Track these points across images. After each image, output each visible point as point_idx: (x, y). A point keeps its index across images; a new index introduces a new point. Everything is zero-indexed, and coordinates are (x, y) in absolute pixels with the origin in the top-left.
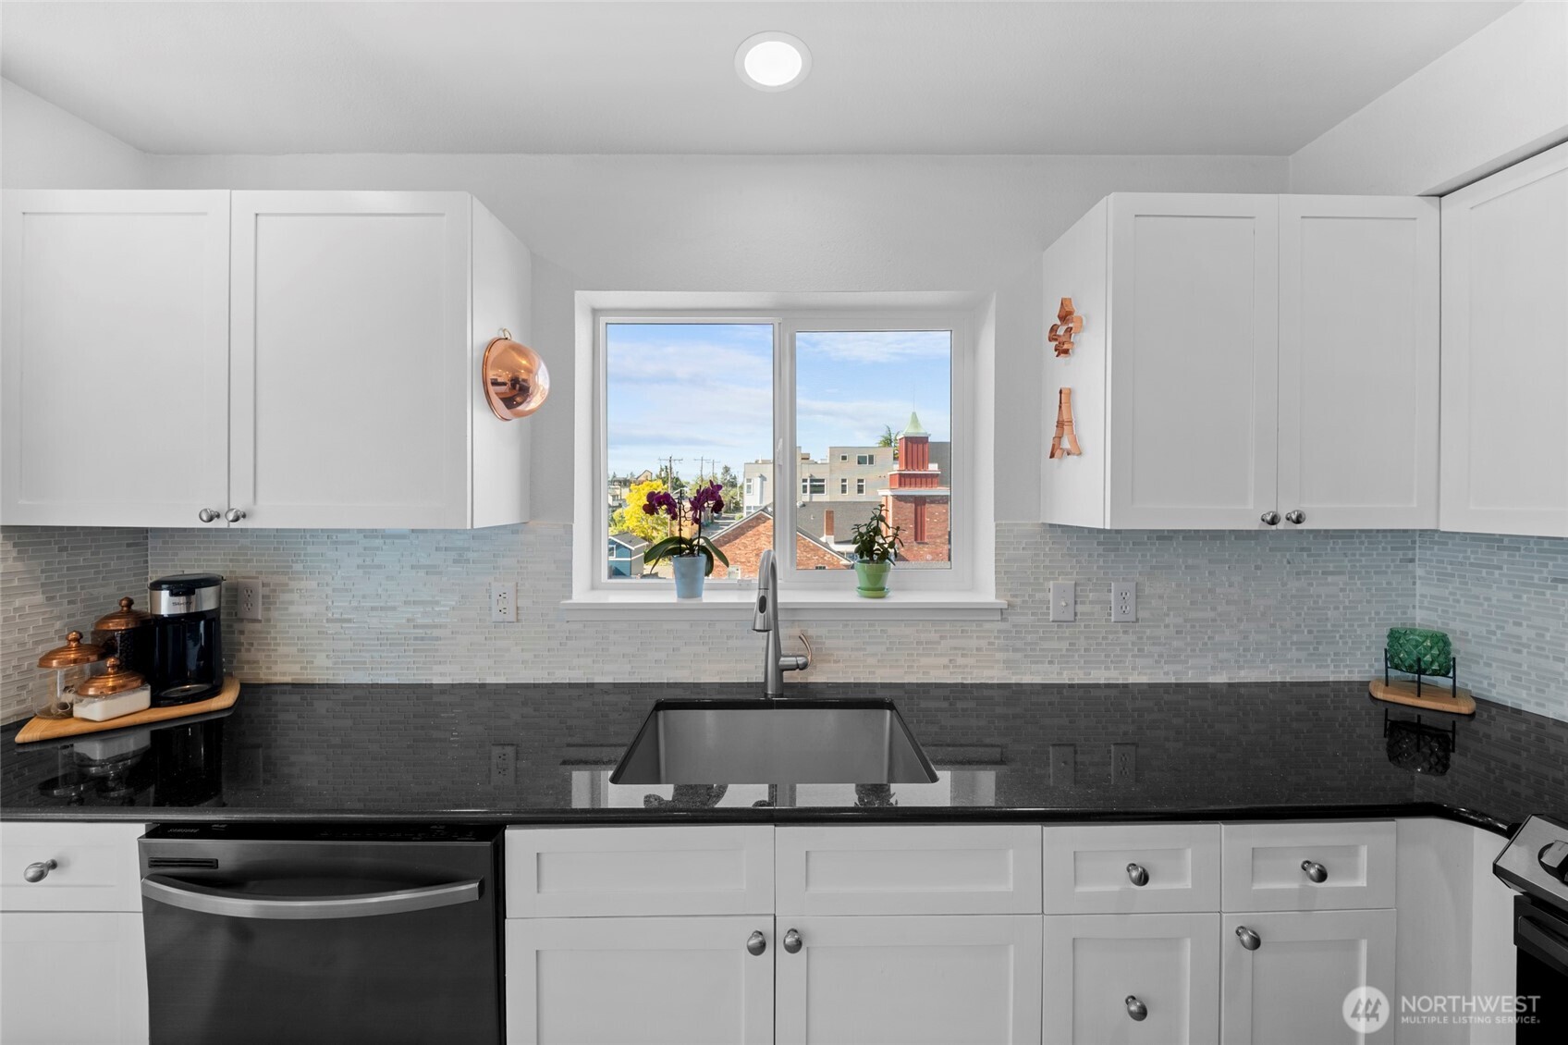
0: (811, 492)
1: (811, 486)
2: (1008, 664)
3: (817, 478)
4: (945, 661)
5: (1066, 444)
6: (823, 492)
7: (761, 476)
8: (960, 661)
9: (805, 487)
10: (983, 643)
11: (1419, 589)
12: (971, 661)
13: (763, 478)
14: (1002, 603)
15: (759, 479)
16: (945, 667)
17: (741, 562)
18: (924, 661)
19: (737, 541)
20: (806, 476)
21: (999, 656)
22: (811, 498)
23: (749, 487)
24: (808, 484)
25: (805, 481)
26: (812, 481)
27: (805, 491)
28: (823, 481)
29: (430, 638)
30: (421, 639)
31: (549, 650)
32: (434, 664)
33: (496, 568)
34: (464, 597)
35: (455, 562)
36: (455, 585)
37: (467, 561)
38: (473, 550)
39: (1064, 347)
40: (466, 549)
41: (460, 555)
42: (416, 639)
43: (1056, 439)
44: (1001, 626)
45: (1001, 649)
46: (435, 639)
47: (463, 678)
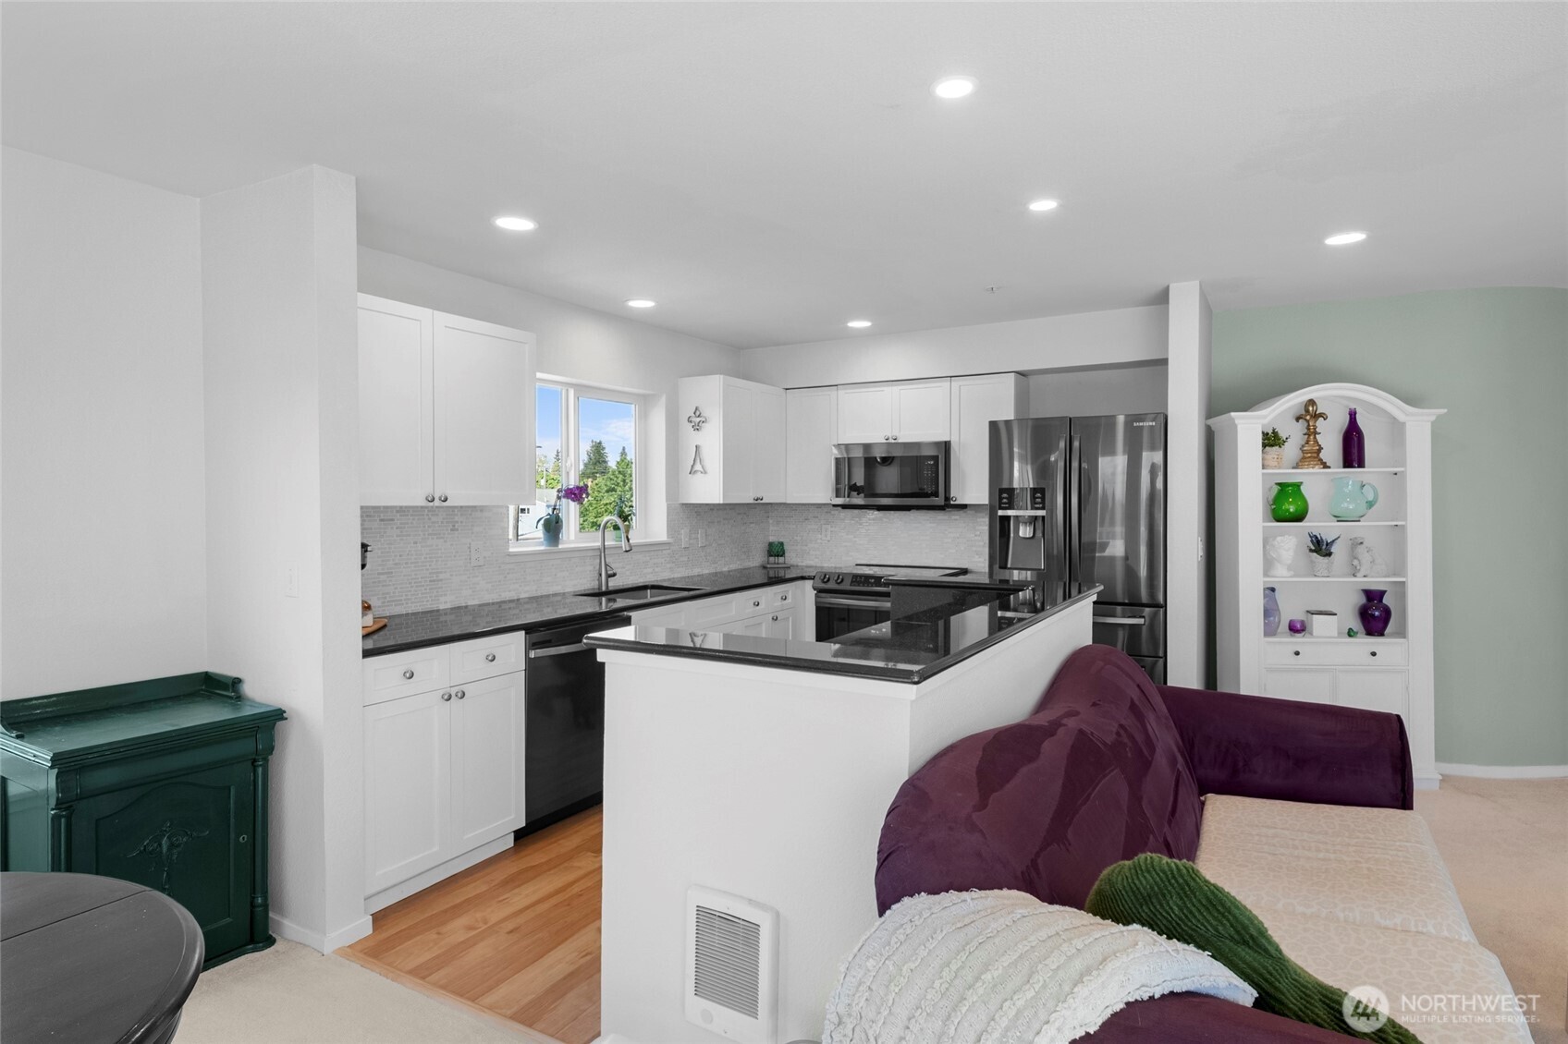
5: (698, 467)
8: (657, 569)
10: (663, 560)
14: (671, 540)
21: (668, 566)
29: (438, 581)
30: (434, 581)
31: (500, 581)
32: (441, 596)
33: (472, 533)
34: (457, 552)
35: (452, 530)
36: (452, 545)
37: (457, 530)
38: (461, 522)
39: (697, 428)
40: (457, 522)
41: (454, 526)
42: (430, 581)
43: (692, 466)
44: (668, 551)
45: (668, 563)
46: (441, 580)
47: (457, 604)
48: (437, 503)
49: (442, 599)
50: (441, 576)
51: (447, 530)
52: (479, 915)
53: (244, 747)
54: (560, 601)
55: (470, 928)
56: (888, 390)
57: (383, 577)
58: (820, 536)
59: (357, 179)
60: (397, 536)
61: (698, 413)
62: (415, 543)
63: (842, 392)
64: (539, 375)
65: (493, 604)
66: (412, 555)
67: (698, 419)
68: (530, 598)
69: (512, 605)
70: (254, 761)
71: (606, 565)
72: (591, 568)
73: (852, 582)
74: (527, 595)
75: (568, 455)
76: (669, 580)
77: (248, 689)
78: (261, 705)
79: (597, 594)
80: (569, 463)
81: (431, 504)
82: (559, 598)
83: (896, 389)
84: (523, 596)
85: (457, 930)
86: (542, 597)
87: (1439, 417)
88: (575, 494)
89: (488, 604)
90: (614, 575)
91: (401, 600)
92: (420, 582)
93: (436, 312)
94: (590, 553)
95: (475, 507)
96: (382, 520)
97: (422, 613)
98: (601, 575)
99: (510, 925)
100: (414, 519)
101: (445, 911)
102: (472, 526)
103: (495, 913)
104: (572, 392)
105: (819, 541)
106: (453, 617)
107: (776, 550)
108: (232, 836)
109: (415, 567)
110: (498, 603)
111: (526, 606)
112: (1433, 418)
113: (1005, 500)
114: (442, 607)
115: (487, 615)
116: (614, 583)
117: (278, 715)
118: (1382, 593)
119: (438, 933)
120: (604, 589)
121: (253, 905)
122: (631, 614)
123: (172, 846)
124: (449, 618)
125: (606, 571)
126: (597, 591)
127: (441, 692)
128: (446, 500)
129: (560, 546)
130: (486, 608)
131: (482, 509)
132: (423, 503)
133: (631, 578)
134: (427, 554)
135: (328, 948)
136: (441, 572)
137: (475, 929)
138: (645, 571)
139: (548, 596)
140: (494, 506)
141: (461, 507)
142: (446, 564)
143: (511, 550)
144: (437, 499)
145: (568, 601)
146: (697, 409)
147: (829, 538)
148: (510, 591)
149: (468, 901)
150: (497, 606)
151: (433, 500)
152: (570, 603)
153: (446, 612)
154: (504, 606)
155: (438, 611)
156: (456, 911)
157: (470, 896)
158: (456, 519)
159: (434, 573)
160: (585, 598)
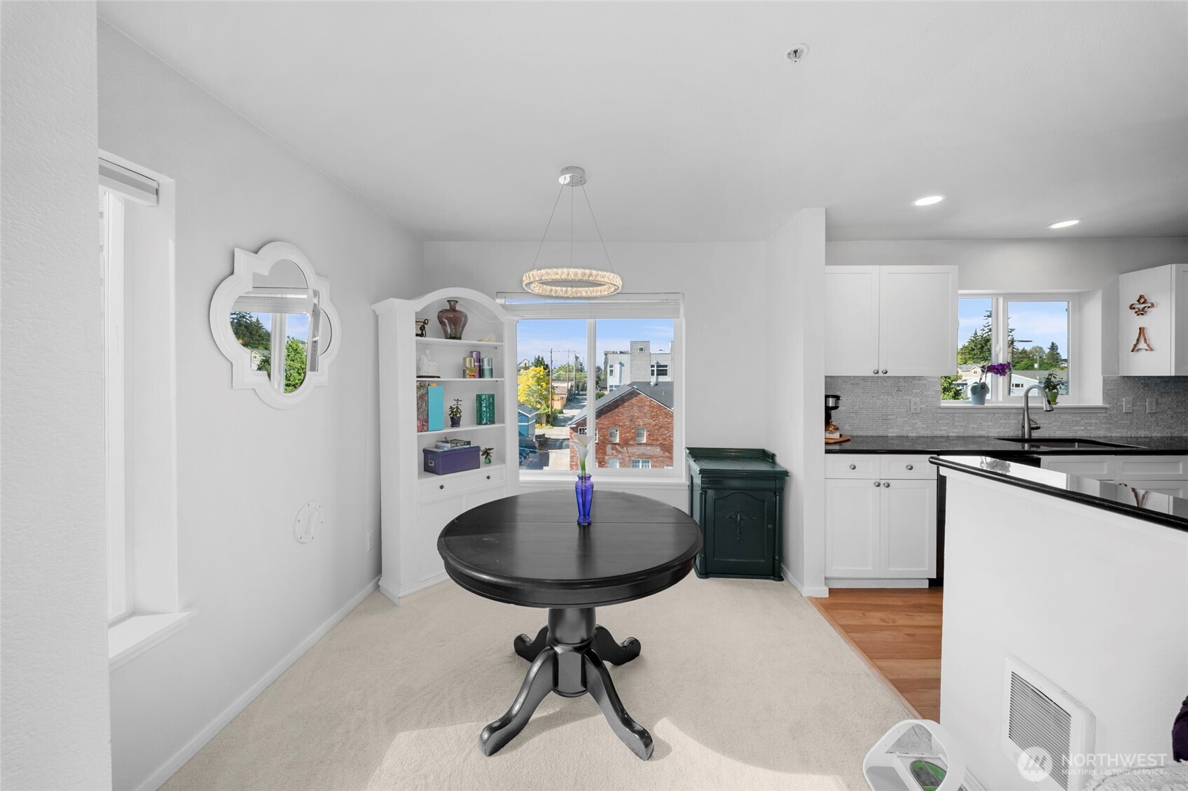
0: (658, 375)
1: (657, 370)
2: (1107, 429)
3: (662, 364)
4: (1083, 428)
5: (1142, 345)
6: (666, 375)
7: (621, 363)
8: (1089, 428)
9: (653, 371)
10: (1098, 421)
12: (1093, 428)
13: (622, 364)
14: (1108, 406)
15: (619, 365)
16: (1083, 430)
17: (620, 425)
18: (1075, 428)
19: (617, 410)
20: (654, 363)
21: (1103, 426)
22: (657, 379)
23: (611, 371)
24: (655, 369)
25: (653, 366)
26: (658, 366)
27: (653, 374)
28: (666, 366)
29: (888, 419)
30: (885, 419)
31: (933, 424)
32: (889, 428)
33: (912, 393)
34: (901, 404)
35: (898, 391)
36: (897, 400)
37: (901, 390)
38: (904, 386)
39: (1141, 312)
40: (901, 386)
41: (899, 388)
42: (883, 419)
43: (1135, 345)
44: (1105, 415)
45: (1105, 423)
46: (890, 419)
47: (900, 434)
48: (881, 374)
49: (890, 430)
50: (890, 417)
51: (894, 390)
52: (891, 616)
53: (771, 484)
54: (985, 442)
55: (883, 620)
57: (853, 415)
59: (826, 209)
60: (862, 393)
61: (1142, 301)
62: (873, 397)
64: (960, 292)
65: (927, 437)
66: (871, 404)
67: (1143, 306)
68: (958, 437)
69: (943, 440)
70: (775, 492)
71: (1029, 420)
72: (1016, 421)
74: (955, 435)
75: (998, 343)
76: (1105, 437)
77: (778, 460)
78: (782, 468)
79: (1021, 440)
80: (998, 348)
81: (877, 375)
82: (984, 439)
84: (951, 434)
85: (875, 618)
86: (968, 437)
88: (997, 369)
89: (923, 437)
90: (1038, 428)
91: (863, 428)
92: (876, 419)
93: (881, 266)
94: (1014, 411)
95: (915, 377)
96: (852, 384)
97: (877, 437)
98: (1023, 427)
99: (909, 631)
100: (875, 384)
101: (872, 605)
102: (912, 389)
103: (902, 620)
104: (1001, 300)
106: (898, 442)
108: (766, 524)
109: (873, 410)
110: (931, 437)
111: (954, 442)
114: (889, 435)
116: (1035, 434)
117: (785, 474)
119: (864, 614)
120: (1026, 437)
121: (774, 559)
122: (1040, 457)
123: (741, 519)
124: (895, 442)
125: (1029, 424)
126: (1020, 438)
127: (874, 481)
128: (886, 373)
129: (986, 405)
130: (922, 440)
131: (920, 378)
132: (872, 374)
133: (1058, 432)
134: (880, 404)
135: (805, 595)
136: (890, 415)
137: (887, 623)
139: (974, 437)
140: (928, 377)
141: (904, 377)
142: (893, 411)
143: (942, 405)
144: (880, 372)
145: (992, 442)
146: (1141, 297)
148: (941, 430)
149: (887, 606)
151: (878, 373)
152: (994, 444)
153: (893, 438)
154: (936, 440)
155: (887, 437)
156: (878, 608)
157: (889, 604)
158: (901, 384)
159: (885, 415)
160: (1009, 442)
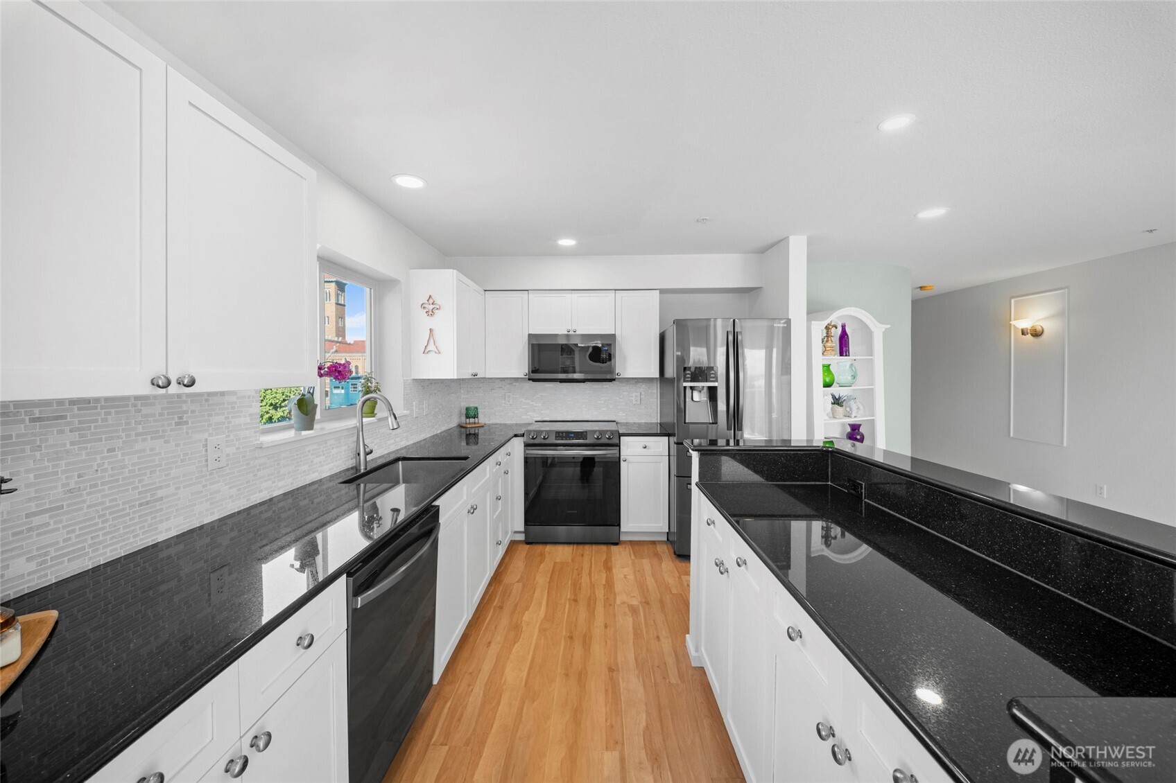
8: (397, 439)
11: (462, 396)
29: (157, 500)
30: (147, 503)
31: (248, 482)
32: (161, 521)
33: (210, 425)
34: (185, 455)
35: (177, 424)
36: (177, 445)
37: (187, 423)
38: (193, 412)
39: (431, 313)
40: (186, 412)
41: (180, 418)
42: (141, 505)
43: (426, 347)
44: (405, 422)
45: (405, 432)
46: (161, 499)
47: (186, 528)
48: (174, 389)
49: (162, 526)
50: (160, 493)
51: (169, 425)
54: (317, 489)
56: (568, 296)
58: (504, 402)
60: (72, 444)
61: (431, 301)
62: (111, 450)
63: (532, 295)
65: (239, 512)
66: (105, 470)
67: (431, 307)
68: (285, 494)
69: (263, 508)
71: (364, 445)
72: (349, 448)
73: (556, 437)
74: (280, 492)
82: (316, 486)
83: (575, 295)
84: (276, 494)
87: (886, 329)
89: (232, 515)
90: (371, 452)
91: (84, 548)
92: (123, 510)
98: (359, 454)
100: (109, 413)
102: (210, 415)
105: (503, 405)
107: (471, 413)
109: (110, 488)
110: (245, 510)
112: (883, 330)
113: (688, 376)
114: (162, 538)
115: (232, 530)
116: (371, 461)
118: (859, 426)
120: (363, 468)
124: (173, 551)
125: (365, 449)
130: (230, 522)
132: (143, 390)
133: (379, 452)
134: (133, 465)
136: (161, 488)
138: (389, 442)
139: (304, 487)
141: (210, 393)
142: (169, 474)
144: (174, 383)
145: (324, 487)
146: (430, 297)
147: (511, 402)
148: (260, 491)
150: (245, 514)
151: (165, 385)
153: (168, 544)
159: (146, 491)
